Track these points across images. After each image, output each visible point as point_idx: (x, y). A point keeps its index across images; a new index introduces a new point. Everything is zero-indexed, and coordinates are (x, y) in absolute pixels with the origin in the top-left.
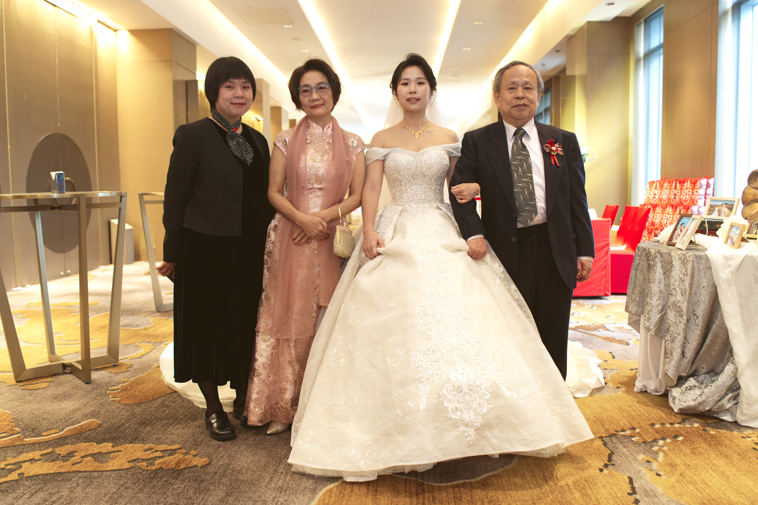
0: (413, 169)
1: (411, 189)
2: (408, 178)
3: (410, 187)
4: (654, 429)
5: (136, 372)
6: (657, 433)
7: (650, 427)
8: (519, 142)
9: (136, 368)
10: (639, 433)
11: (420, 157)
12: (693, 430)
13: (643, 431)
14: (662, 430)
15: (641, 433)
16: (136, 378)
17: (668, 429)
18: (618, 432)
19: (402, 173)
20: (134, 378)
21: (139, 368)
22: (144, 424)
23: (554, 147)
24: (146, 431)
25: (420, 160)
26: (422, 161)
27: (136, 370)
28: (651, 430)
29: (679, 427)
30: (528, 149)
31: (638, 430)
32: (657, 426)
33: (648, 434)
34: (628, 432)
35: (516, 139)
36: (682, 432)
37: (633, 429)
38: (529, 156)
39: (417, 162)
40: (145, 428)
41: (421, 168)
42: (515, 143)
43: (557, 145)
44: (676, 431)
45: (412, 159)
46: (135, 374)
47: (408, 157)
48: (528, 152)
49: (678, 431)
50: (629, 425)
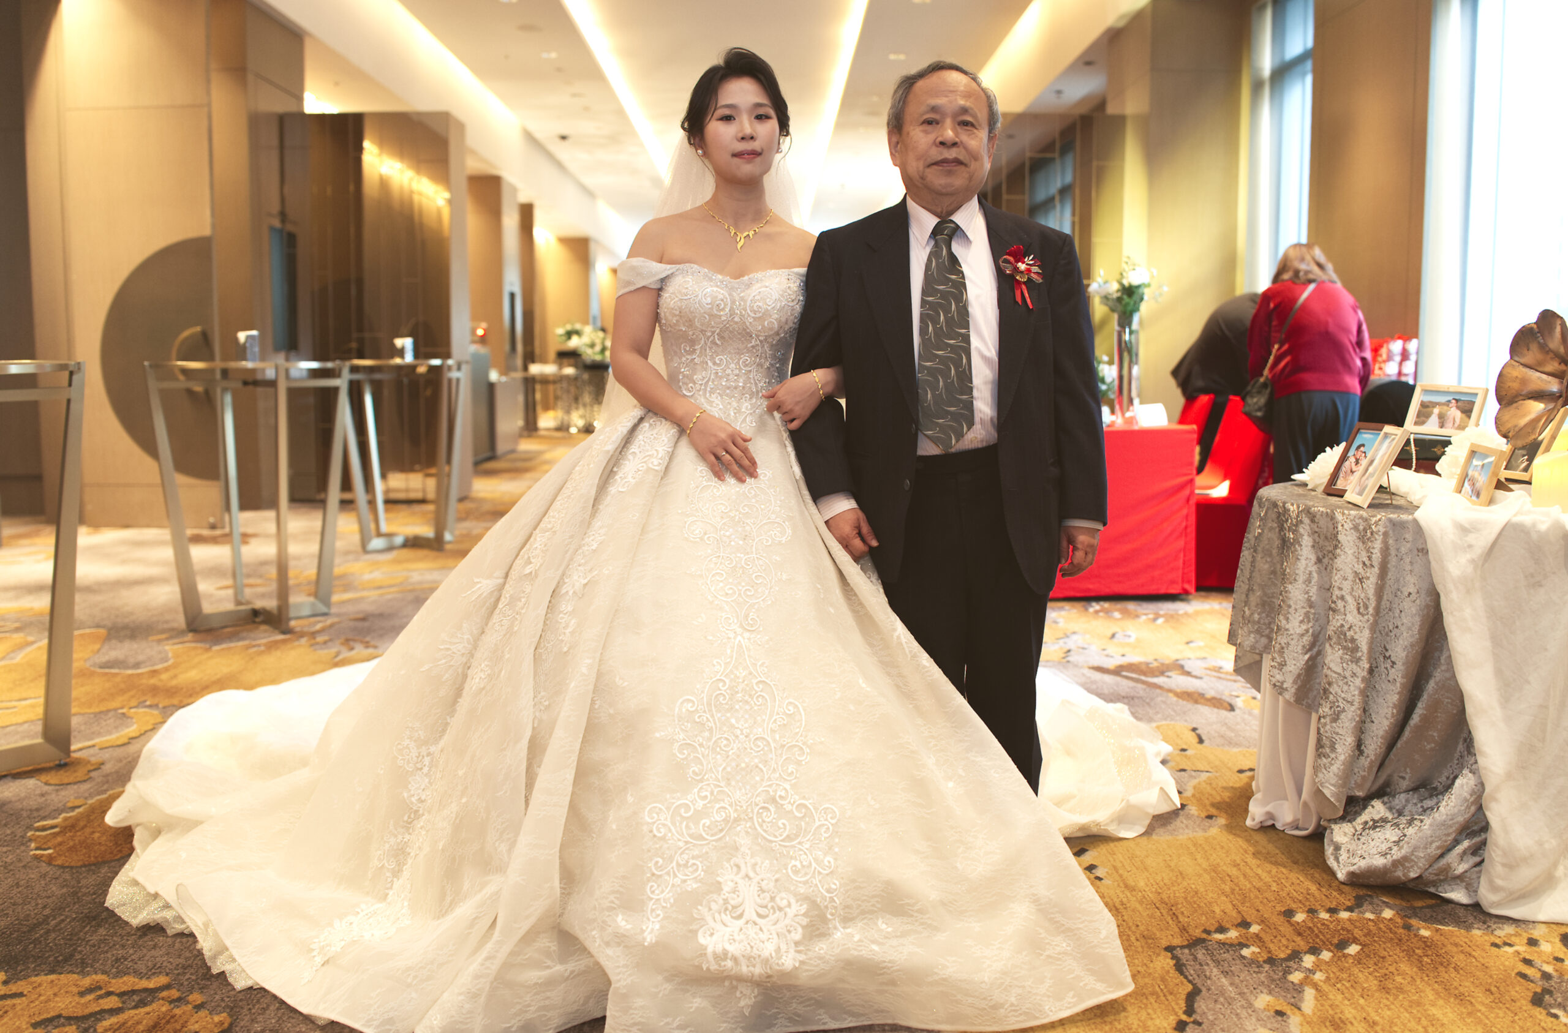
0: (724, 318)
1: (715, 363)
2: (708, 338)
3: (712, 359)
4: (1292, 925)
5: (107, 782)
6: (1300, 934)
7: (1282, 918)
8: (944, 252)
9: (108, 771)
10: (1257, 935)
11: (742, 292)
12: (1382, 926)
13: (1268, 930)
14: (1310, 928)
15: (1262, 935)
16: (104, 796)
17: (1323, 924)
18: (1208, 932)
19: (697, 324)
20: (99, 797)
21: (117, 772)
22: (94, 918)
23: (1023, 262)
24: (95, 939)
25: (742, 299)
26: (745, 301)
27: (107, 775)
28: (1286, 929)
29: (1349, 920)
30: (965, 268)
31: (1255, 929)
32: (1300, 917)
33: (1279, 937)
34: (1233, 934)
35: (936, 245)
36: (1357, 933)
37: (1245, 924)
38: (964, 285)
39: (733, 302)
40: (96, 931)
41: (743, 316)
42: (934, 254)
43: (1029, 260)
44: (1343, 929)
45: (722, 293)
46: (105, 787)
47: (715, 289)
48: (963, 277)
49: (1348, 931)
50: (1234, 914)
